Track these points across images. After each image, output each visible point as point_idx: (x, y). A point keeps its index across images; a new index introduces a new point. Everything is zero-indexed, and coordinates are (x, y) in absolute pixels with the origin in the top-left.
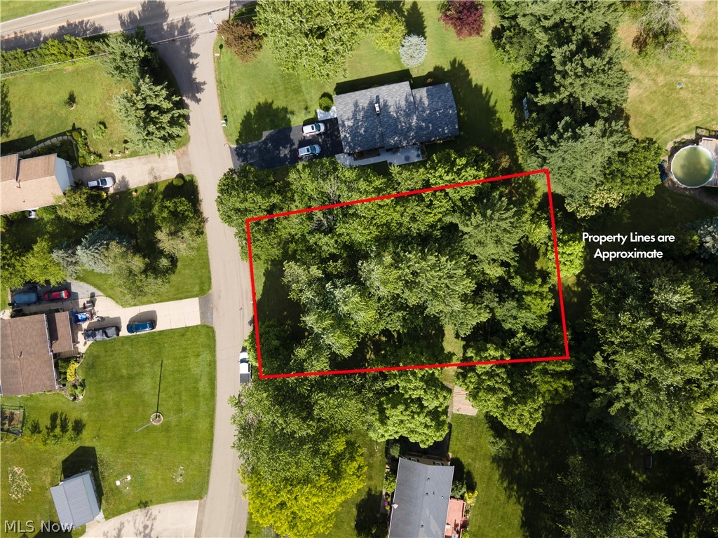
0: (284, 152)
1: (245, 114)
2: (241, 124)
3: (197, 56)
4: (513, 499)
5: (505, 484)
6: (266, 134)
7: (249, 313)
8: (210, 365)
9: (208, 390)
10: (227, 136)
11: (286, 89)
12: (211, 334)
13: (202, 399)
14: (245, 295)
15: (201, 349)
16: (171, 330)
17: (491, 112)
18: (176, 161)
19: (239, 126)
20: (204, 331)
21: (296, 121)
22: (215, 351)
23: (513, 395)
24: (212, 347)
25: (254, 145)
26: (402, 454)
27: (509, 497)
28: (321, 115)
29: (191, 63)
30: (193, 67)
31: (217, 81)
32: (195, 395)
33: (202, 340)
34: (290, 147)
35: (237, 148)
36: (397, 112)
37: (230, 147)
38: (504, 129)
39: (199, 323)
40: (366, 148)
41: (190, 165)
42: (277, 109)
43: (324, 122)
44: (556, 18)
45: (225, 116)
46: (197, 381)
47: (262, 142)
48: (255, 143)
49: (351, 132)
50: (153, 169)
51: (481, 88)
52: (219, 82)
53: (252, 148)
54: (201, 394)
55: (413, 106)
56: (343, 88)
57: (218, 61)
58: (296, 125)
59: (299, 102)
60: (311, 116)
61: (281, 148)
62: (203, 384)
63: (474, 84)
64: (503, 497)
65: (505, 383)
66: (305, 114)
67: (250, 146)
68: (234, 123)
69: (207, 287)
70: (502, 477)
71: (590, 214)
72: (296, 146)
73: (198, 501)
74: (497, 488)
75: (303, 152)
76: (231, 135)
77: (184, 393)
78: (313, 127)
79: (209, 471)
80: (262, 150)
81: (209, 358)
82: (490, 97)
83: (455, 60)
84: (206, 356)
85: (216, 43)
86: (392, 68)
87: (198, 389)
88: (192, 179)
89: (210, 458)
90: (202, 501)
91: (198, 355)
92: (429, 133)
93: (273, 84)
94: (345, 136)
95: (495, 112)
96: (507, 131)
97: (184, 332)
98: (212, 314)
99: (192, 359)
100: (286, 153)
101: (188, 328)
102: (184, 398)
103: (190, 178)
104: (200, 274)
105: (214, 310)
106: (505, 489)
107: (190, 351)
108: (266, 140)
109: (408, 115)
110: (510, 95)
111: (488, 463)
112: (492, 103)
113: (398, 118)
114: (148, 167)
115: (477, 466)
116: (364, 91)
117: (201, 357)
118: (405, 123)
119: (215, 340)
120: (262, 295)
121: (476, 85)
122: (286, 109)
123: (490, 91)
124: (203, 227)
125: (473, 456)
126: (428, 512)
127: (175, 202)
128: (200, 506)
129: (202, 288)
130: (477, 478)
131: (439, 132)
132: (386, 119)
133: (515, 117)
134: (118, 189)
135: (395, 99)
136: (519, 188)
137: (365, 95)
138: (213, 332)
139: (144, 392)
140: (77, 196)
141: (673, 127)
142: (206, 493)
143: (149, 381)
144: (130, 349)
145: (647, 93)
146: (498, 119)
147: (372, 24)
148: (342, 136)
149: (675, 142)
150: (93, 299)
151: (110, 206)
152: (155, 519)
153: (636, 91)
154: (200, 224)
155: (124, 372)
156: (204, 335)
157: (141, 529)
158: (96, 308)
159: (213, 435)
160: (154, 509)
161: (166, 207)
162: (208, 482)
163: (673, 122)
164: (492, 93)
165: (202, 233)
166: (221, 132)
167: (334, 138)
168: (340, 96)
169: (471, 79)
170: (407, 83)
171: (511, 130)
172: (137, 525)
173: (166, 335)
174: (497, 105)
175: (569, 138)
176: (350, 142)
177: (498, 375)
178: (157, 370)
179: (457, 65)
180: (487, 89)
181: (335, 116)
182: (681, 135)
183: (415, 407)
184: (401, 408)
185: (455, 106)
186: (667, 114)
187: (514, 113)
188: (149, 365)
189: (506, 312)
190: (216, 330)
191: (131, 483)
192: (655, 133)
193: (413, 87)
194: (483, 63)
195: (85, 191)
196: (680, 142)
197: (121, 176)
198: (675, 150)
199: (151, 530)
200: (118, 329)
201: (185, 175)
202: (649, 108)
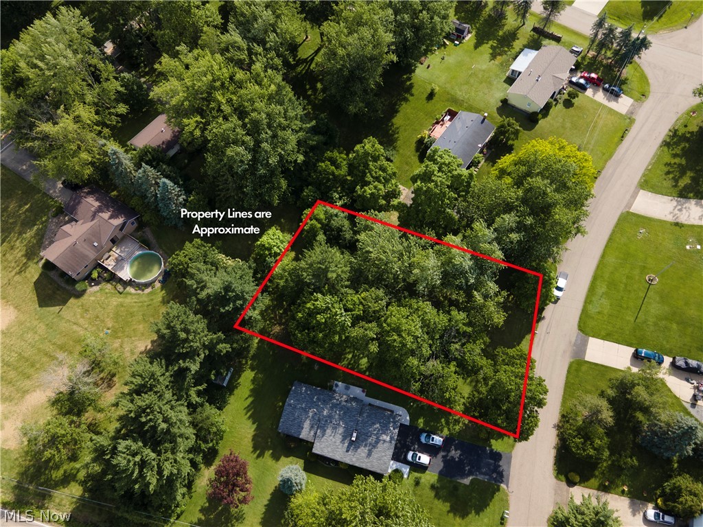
0: (455, 454)
1: (481, 514)
2: (489, 505)
4: (395, 126)
6: (467, 481)
8: (591, 301)
10: (507, 501)
12: (582, 325)
13: (606, 279)
15: (595, 317)
16: (619, 343)
19: (492, 505)
20: (588, 330)
21: (430, 477)
22: (583, 310)
24: (585, 314)
25: (482, 476)
27: (397, 128)
28: (406, 470)
36: (339, 425)
37: (508, 487)
38: (254, 372)
39: (590, 338)
41: (556, 491)
43: (406, 462)
46: (607, 294)
47: (473, 475)
53: (485, 474)
54: (606, 283)
55: (320, 425)
60: (415, 475)
62: (602, 288)
65: (371, 170)
68: (495, 511)
73: (631, 211)
74: (403, 135)
75: (438, 440)
76: (502, 500)
77: (622, 289)
78: (419, 459)
79: (616, 227)
80: (476, 468)
83: (258, 456)
87: (607, 288)
88: (558, 474)
89: (612, 235)
90: (627, 210)
91: (599, 313)
92: (320, 394)
94: (394, 429)
97: (607, 337)
98: (576, 340)
99: (605, 312)
100: (453, 452)
101: (603, 339)
102: (623, 286)
103: (560, 476)
104: (577, 380)
105: (573, 343)
107: (606, 319)
108: (468, 475)
109: (330, 417)
110: (232, 399)
113: (340, 419)
115: (409, 153)
117: (597, 310)
118: (336, 412)
120: (524, 337)
121: (254, 423)
124: (560, 421)
131: (311, 391)
137: (358, 459)
138: (579, 326)
145: (133, 339)
149: (143, 290)
150: (694, 402)
152: (671, 213)
153: (140, 345)
154: (563, 426)
158: (692, 392)
162: (619, 220)
165: (563, 416)
166: (512, 507)
168: (381, 472)
170: (314, 451)
181: (392, 462)
191: (688, 243)
197: (636, 518)
198: (147, 285)
201: (564, 483)
202: (141, 326)
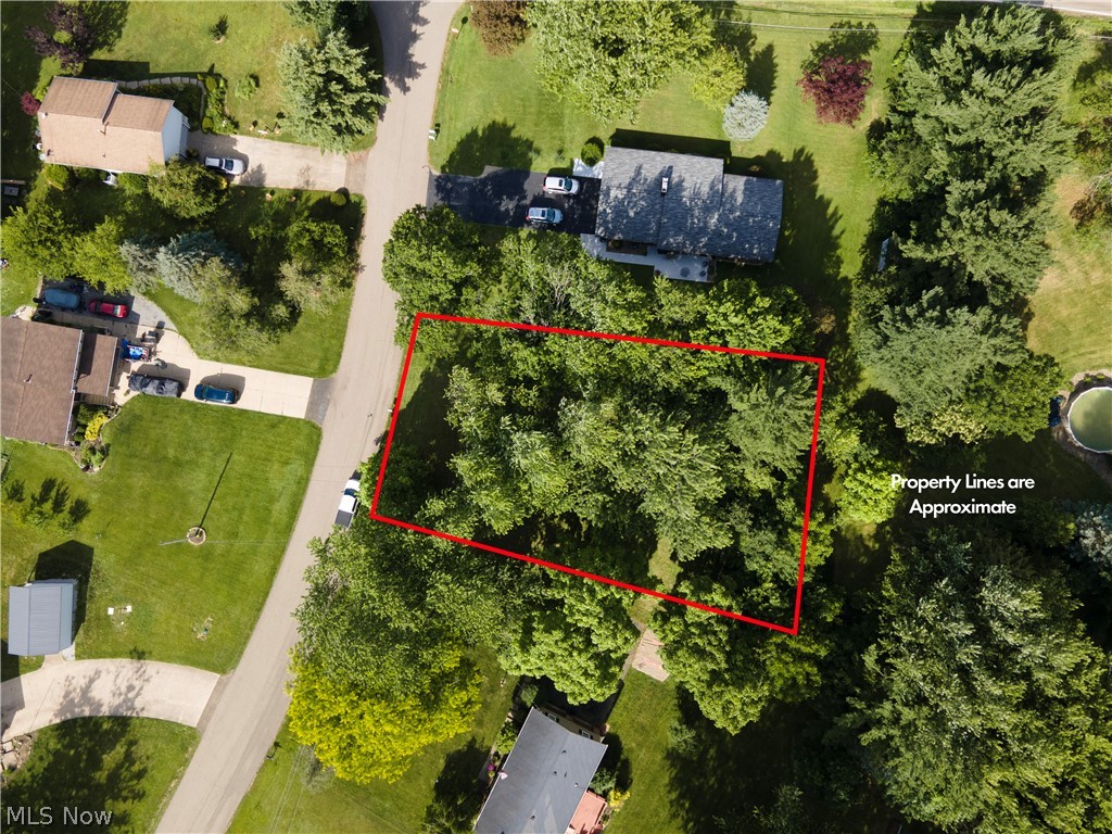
0: (508, 205)
1: (469, 131)
2: (459, 144)
3: (424, 22)
4: (679, 821)
5: (674, 796)
6: (489, 170)
7: (381, 423)
8: (299, 483)
9: (285, 519)
10: (431, 154)
11: (540, 113)
12: (315, 438)
13: (271, 529)
14: (382, 397)
15: (293, 455)
16: (259, 413)
17: (831, 244)
18: (345, 168)
19: (453, 146)
20: (306, 430)
21: (540, 165)
22: (313, 465)
23: (727, 670)
24: (309, 459)
25: (466, 180)
26: (538, 703)
27: (674, 816)
28: (579, 167)
29: (413, 30)
30: (415, 37)
31: (442, 70)
32: (263, 520)
33: (300, 442)
34: (519, 200)
35: (440, 177)
36: (692, 200)
37: (430, 172)
38: (841, 275)
39: (302, 416)
40: (630, 237)
41: (364, 180)
42: (517, 140)
43: (581, 180)
44: (971, 137)
45: (438, 125)
46: (272, 500)
47: (480, 180)
48: (469, 178)
49: (615, 207)
50: (308, 169)
51: (829, 203)
52: (445, 71)
53: (464, 184)
54: (272, 521)
55: (718, 198)
56: (625, 139)
57: (453, 40)
58: (537, 171)
59: (554, 138)
60: (564, 165)
61: (505, 197)
62: (280, 507)
63: (818, 194)
64: (664, 814)
65: (721, 648)
66: (556, 160)
67: (460, 180)
68: (448, 139)
69: (331, 368)
70: (672, 785)
71: (927, 440)
72: (527, 202)
73: (219, 676)
74: (661, 798)
75: (536, 214)
76: (437, 154)
77: (247, 511)
78: (561, 182)
79: (248, 637)
80: (476, 192)
81: (301, 471)
82: (836, 221)
83: (802, 150)
84: (297, 467)
85: (458, 13)
86: (704, 132)
87: (270, 512)
88: (360, 203)
89: (256, 619)
90: (224, 678)
91: (286, 463)
92: (728, 246)
93: (522, 100)
94: (605, 210)
95: (837, 247)
96: (846, 280)
97: (277, 422)
98: (326, 410)
99: (276, 466)
100: (511, 207)
101: (284, 418)
102: (245, 518)
103: (357, 200)
104: (326, 344)
105: (331, 405)
106: (671, 802)
107: (277, 453)
108: (486, 178)
109: (707, 210)
110: (866, 228)
111: (659, 757)
112: (836, 232)
113: (691, 209)
114: (303, 163)
115: (642, 755)
116: (653, 153)
117: (289, 467)
118: (699, 220)
119: (317, 449)
120: (409, 405)
121: (821, 197)
122: (532, 143)
123: (840, 213)
124: (353, 277)
125: (640, 739)
126: (547, 800)
127: (324, 228)
128: (219, 683)
129: (323, 366)
130: (635, 774)
131: (744, 249)
132: (671, 205)
133: (864, 263)
134: (247, 182)
135: (695, 178)
136: (835, 368)
137: (653, 160)
138: (319, 435)
139: (191, 492)
140: (184, 172)
141: (1092, 353)
142: (234, 668)
143: (203, 476)
144: (190, 423)
145: (1070, 289)
146: (838, 257)
147: (696, 58)
148: (601, 209)
149: (1087, 376)
150: (159, 331)
151: (227, 203)
152: (147, 680)
153: (1055, 281)
154: (350, 272)
155: (171, 452)
156: (304, 437)
157: (124, 689)
158: (159, 346)
159: (271, 586)
160: (151, 667)
161: (308, 230)
162: (242, 653)
163: (1095, 345)
164: (841, 217)
165: (349, 286)
166: (425, 145)
167: (588, 208)
168: (616, 149)
169: (817, 186)
170: (721, 162)
171: (851, 280)
172: (119, 681)
173: (248, 418)
174: (843, 236)
175: (932, 319)
176: (608, 222)
177: (715, 633)
178: (220, 464)
179: (802, 159)
180: (836, 208)
181: (600, 177)
182: (1099, 367)
183: (578, 640)
184: (558, 634)
185: (780, 217)
186: (1090, 330)
187: (863, 256)
188: (210, 454)
189: (756, 544)
190: (325, 435)
191: (129, 617)
192: (1063, 353)
193: (727, 170)
194: (842, 168)
195: (198, 169)
196: (1094, 378)
197: (258, 163)
198: (1084, 386)
199: (138, 695)
200: (182, 387)
201: (351, 192)
202: (1065, 313)
